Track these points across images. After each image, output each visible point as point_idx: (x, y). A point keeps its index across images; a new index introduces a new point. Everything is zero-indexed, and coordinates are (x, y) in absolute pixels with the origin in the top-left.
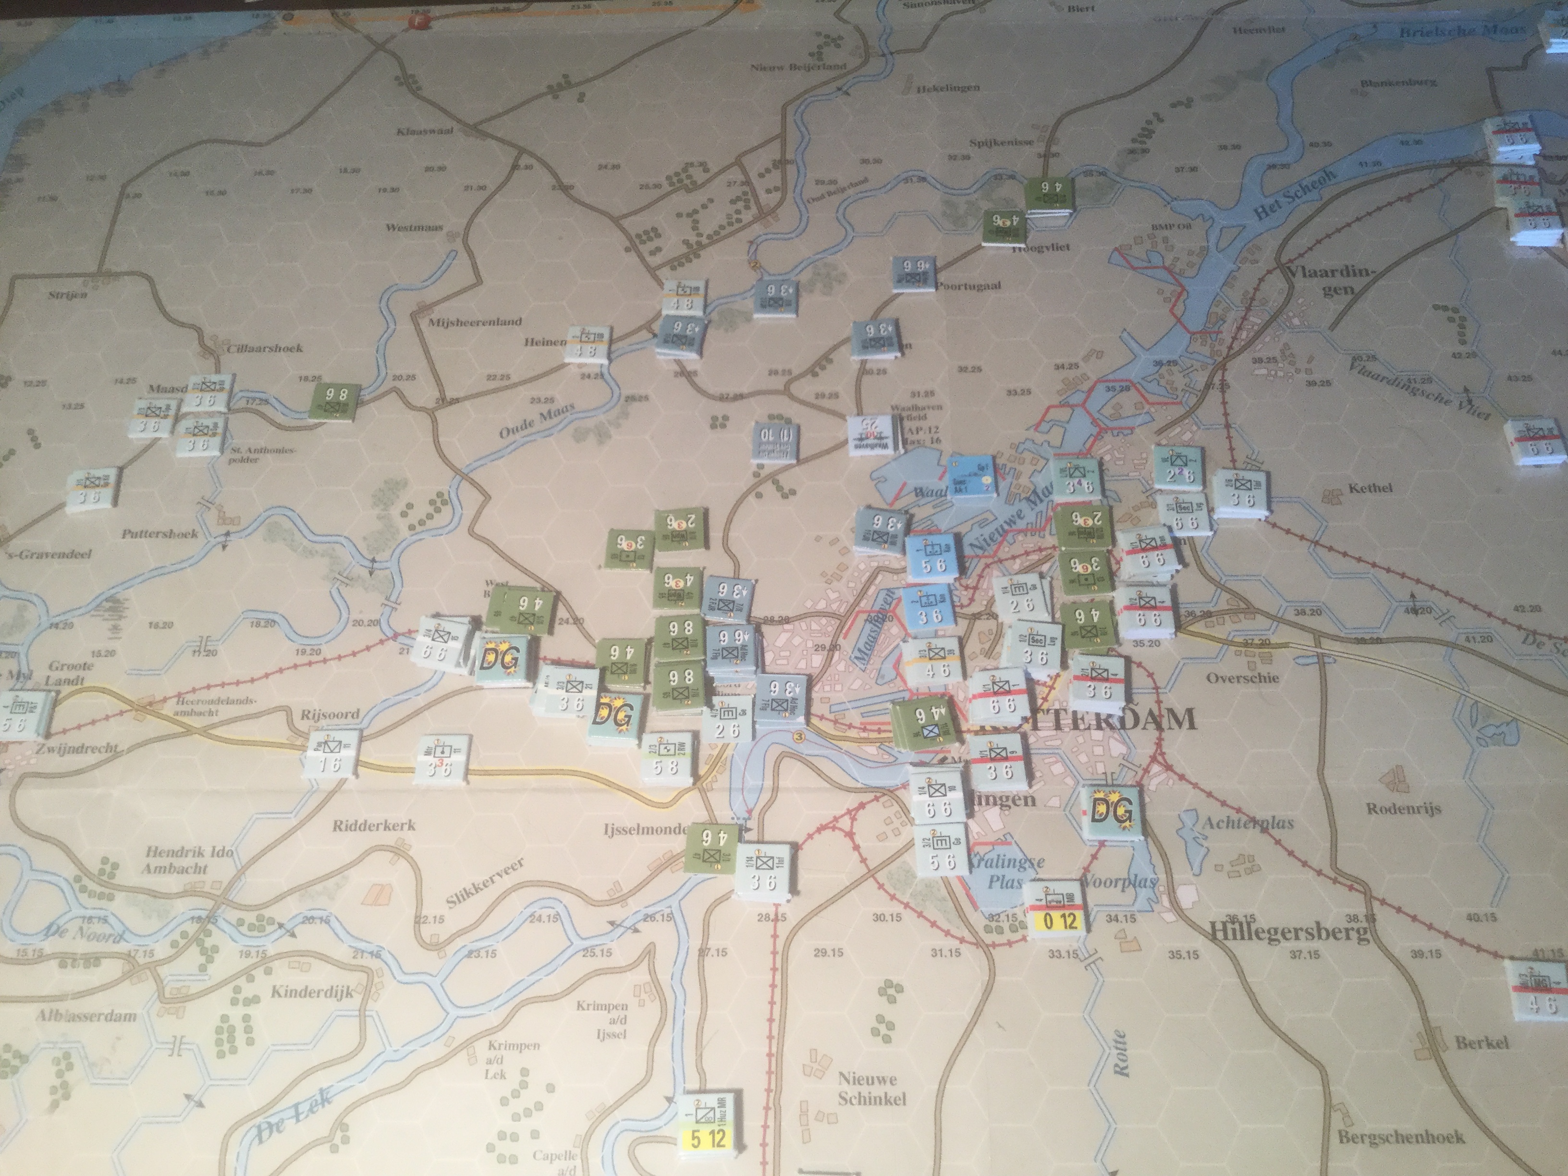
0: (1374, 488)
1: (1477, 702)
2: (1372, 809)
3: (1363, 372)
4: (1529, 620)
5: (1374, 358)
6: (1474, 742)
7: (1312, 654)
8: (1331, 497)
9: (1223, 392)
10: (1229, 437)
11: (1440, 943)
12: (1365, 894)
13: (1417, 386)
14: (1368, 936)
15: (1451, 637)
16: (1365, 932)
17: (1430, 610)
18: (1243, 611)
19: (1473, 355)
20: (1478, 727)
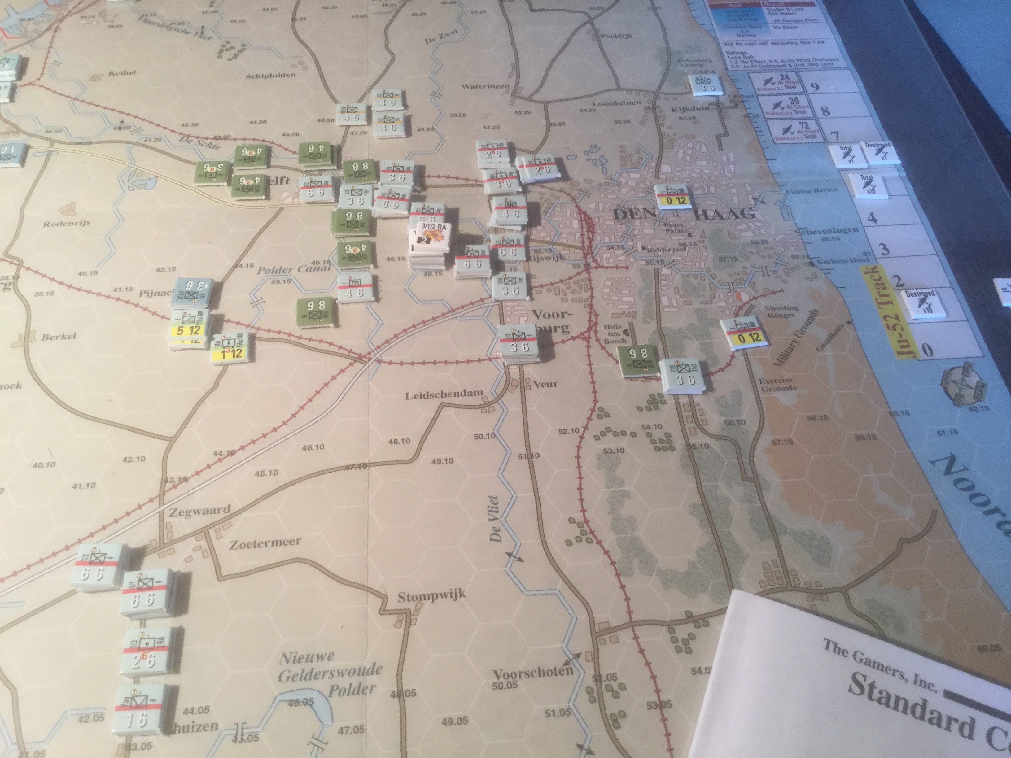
0: (125, 73)
1: (137, 169)
2: (46, 224)
3: (146, 21)
4: (186, 131)
5: (155, 15)
6: (126, 189)
7: (43, 151)
8: (95, 78)
9: (55, 31)
10: (49, 52)
11: (54, 287)
12: (18, 265)
13: (176, 26)
14: (11, 287)
15: (135, 139)
16: (10, 284)
17: (128, 128)
18: (13, 133)
19: (216, 12)
20: (131, 181)
